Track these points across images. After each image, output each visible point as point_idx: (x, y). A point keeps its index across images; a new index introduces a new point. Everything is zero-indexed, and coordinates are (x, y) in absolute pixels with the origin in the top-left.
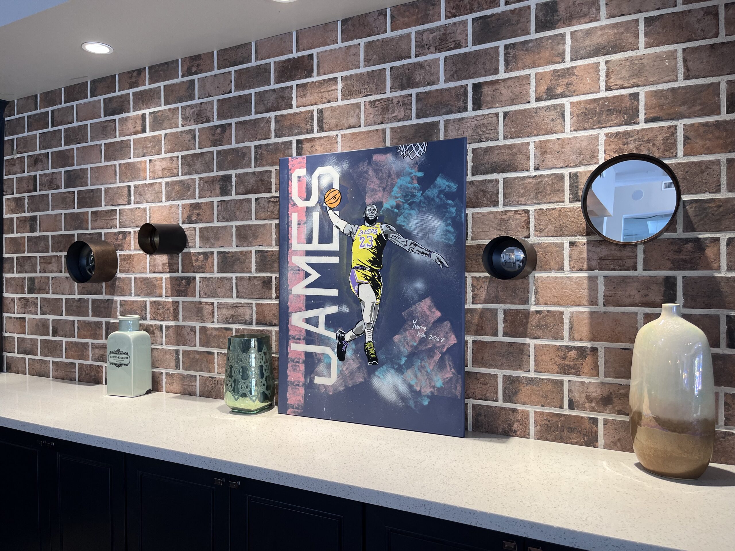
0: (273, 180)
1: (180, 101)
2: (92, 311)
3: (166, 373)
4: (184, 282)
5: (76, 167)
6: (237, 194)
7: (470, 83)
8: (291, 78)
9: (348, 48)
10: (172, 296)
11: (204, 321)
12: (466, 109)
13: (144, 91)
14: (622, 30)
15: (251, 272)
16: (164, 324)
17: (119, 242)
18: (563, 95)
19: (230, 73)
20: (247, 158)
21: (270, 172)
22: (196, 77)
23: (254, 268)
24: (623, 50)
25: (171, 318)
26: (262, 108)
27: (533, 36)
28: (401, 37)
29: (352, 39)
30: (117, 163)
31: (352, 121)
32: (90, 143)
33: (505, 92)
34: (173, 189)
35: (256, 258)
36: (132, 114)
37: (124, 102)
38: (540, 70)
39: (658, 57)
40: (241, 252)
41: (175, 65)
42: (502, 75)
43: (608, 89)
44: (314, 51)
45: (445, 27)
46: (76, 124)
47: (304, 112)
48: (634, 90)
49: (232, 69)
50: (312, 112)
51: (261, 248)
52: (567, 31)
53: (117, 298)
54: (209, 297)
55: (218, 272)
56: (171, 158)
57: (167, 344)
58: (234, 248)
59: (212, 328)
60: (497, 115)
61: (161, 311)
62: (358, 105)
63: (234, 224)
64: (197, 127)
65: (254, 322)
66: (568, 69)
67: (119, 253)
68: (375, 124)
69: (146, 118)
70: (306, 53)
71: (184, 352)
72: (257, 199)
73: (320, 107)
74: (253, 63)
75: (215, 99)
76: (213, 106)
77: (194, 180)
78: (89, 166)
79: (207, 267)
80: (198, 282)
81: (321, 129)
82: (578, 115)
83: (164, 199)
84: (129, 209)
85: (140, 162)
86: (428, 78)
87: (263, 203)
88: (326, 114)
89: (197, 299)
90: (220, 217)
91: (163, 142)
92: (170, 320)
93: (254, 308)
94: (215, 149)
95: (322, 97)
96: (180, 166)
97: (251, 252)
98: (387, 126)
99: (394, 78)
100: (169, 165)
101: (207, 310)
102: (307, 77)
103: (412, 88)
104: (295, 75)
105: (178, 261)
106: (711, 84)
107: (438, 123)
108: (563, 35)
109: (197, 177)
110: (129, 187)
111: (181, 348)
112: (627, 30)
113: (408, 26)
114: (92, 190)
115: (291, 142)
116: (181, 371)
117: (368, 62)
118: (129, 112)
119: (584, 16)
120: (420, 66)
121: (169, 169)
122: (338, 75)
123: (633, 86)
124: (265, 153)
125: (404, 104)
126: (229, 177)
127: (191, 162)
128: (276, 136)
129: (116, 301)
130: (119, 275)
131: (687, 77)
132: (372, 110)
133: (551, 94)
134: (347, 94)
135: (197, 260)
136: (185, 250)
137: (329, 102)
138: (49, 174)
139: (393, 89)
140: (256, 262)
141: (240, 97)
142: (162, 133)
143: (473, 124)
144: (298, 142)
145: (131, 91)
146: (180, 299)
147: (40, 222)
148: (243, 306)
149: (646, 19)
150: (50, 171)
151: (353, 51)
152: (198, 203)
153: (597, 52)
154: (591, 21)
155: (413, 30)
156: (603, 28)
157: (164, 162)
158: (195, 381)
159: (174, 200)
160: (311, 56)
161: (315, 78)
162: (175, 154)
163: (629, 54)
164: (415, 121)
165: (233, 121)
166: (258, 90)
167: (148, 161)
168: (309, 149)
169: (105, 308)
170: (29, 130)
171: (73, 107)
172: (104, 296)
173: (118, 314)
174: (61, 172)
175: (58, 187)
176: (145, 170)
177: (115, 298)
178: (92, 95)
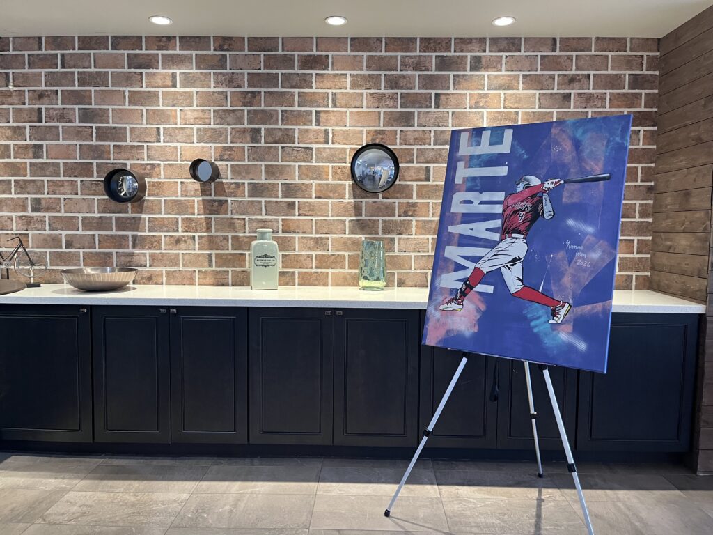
0: (296, 135)
1: (212, 69)
2: (116, 226)
3: (199, 271)
4: (216, 204)
5: (93, 106)
6: (265, 142)
7: (434, 92)
8: (312, 68)
9: (356, 56)
10: (205, 213)
11: (236, 232)
12: (430, 107)
13: (174, 54)
14: (512, 78)
15: (278, 197)
16: (197, 235)
17: (147, 171)
18: (482, 107)
19: (259, 55)
20: (274, 118)
21: (294, 130)
22: (228, 53)
23: (280, 194)
24: (512, 89)
25: (204, 230)
26: (287, 84)
27: (469, 73)
28: (391, 57)
29: (358, 51)
30: (144, 108)
31: (358, 104)
32: (110, 88)
33: (453, 100)
34: (206, 134)
35: (282, 188)
36: (160, 70)
37: (151, 60)
38: (472, 92)
39: (527, 95)
40: (270, 184)
41: (206, 40)
42: (451, 91)
43: (505, 107)
44: (330, 54)
45: (419, 57)
46: (93, 70)
47: (322, 93)
48: (517, 110)
49: (262, 53)
50: (328, 94)
51: (286, 181)
52: (486, 73)
53: (145, 216)
54: (241, 214)
55: (249, 196)
56: (203, 111)
57: (199, 249)
58: (263, 180)
59: (244, 237)
60: (448, 113)
61: (193, 225)
62: (362, 94)
63: (263, 163)
64: (229, 90)
65: (280, 231)
66: (486, 94)
67: (147, 180)
68: (373, 107)
69: (176, 76)
70: (324, 53)
71: (217, 255)
72: (283, 148)
73: (334, 91)
74: (280, 52)
75: (246, 72)
76: (244, 77)
77: (226, 130)
78: (110, 107)
79: (239, 193)
80: (230, 204)
81: (335, 106)
82: (491, 119)
83: (195, 141)
84: (157, 146)
85: (171, 110)
86: (408, 85)
87: (288, 150)
88: (338, 96)
89: (229, 216)
90: (251, 158)
91: (194, 98)
92: (203, 232)
93: (281, 222)
94: (246, 109)
95: (336, 85)
96: (212, 117)
97: (278, 184)
98: (382, 110)
99: (386, 81)
100: (201, 115)
101: (238, 224)
102: (324, 70)
103: (398, 89)
104: (315, 67)
105: (210, 187)
106: (549, 113)
107: (414, 112)
108: (484, 76)
109: (229, 127)
110: (158, 129)
111: (214, 252)
112: (514, 79)
113: (396, 51)
114: (115, 128)
115: (311, 112)
116: (214, 268)
117: (369, 68)
118: (158, 69)
119: (494, 67)
120: (404, 77)
121: (201, 119)
122: (348, 72)
123: (516, 108)
124: (290, 116)
125: (392, 98)
126: (258, 131)
127: (223, 116)
128: (299, 106)
129: (145, 219)
130: (146, 198)
131: (540, 108)
132: (371, 98)
133: (477, 106)
134: (353, 86)
135: (229, 188)
136: (218, 180)
137: (341, 89)
138: (59, 109)
139: (385, 87)
140: (282, 191)
141: (268, 74)
142: (194, 90)
143: (435, 116)
144: (317, 112)
145: (160, 52)
146: (213, 216)
147: (47, 150)
148: (271, 220)
149: (523, 75)
150: (60, 106)
151: (358, 59)
152: (230, 147)
153: (500, 88)
154: (498, 71)
155: (399, 54)
156: (503, 76)
157: (196, 113)
158: (228, 275)
159: (206, 142)
160: (328, 56)
161: (330, 72)
162: (207, 108)
163: (515, 91)
164: (399, 109)
165: (263, 90)
166: (284, 72)
167: (178, 110)
168: (325, 117)
169: (131, 224)
170: (30, 67)
171: (89, 54)
172: (130, 215)
173: (147, 228)
174: (74, 109)
175: (70, 121)
176: (175, 117)
177: (143, 216)
178: (114, 48)
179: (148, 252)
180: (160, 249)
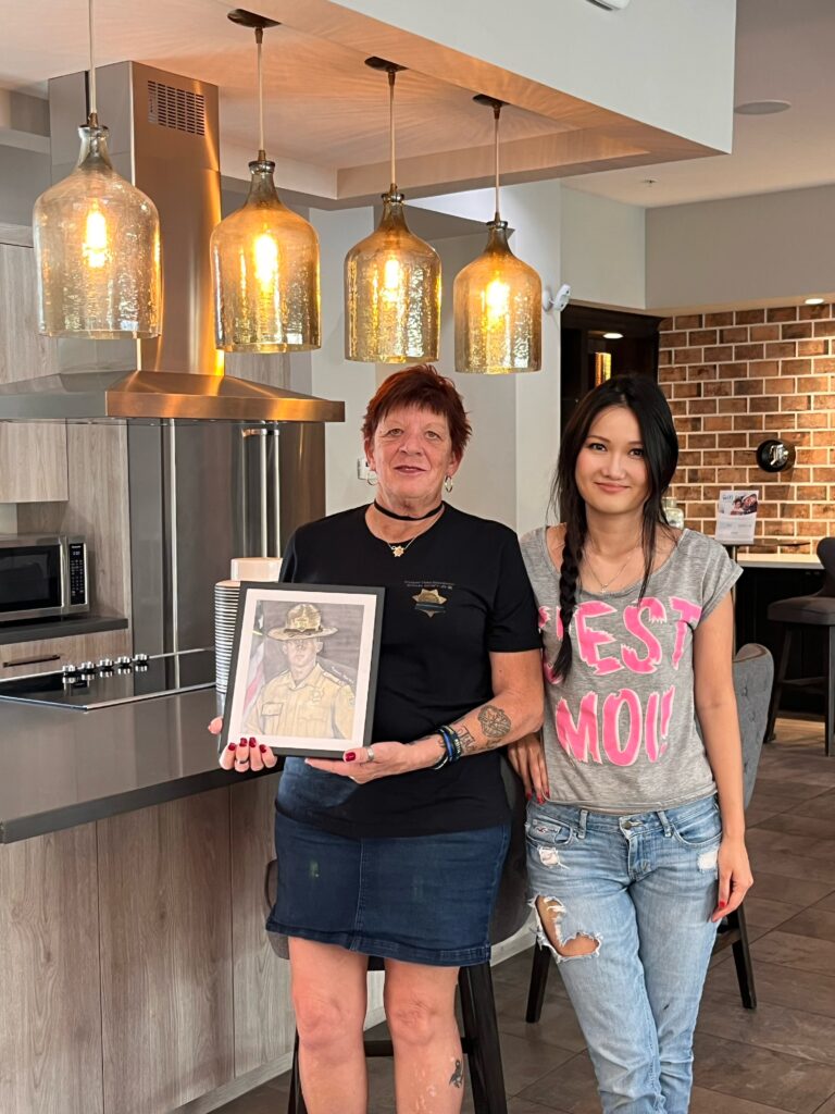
2: (766, 495)
5: (748, 378)
13: (827, 322)
17: (797, 440)
30: (796, 377)
32: (765, 360)
36: (813, 339)
37: (804, 329)
46: (749, 343)
53: (794, 485)
67: (796, 448)
69: (828, 344)
78: (764, 378)
84: (808, 414)
85: (822, 378)
110: (809, 397)
114: (768, 398)
118: (810, 336)
129: (793, 487)
130: (796, 466)
138: (716, 383)
145: (813, 321)
147: (704, 423)
150: (718, 380)
167: (830, 377)
169: (780, 492)
170: (691, 345)
171: (746, 329)
172: (779, 483)
173: (795, 497)
174: (730, 382)
175: (727, 394)
176: (826, 384)
177: (792, 484)
178: (769, 321)
179: (796, 520)
180: (808, 517)
